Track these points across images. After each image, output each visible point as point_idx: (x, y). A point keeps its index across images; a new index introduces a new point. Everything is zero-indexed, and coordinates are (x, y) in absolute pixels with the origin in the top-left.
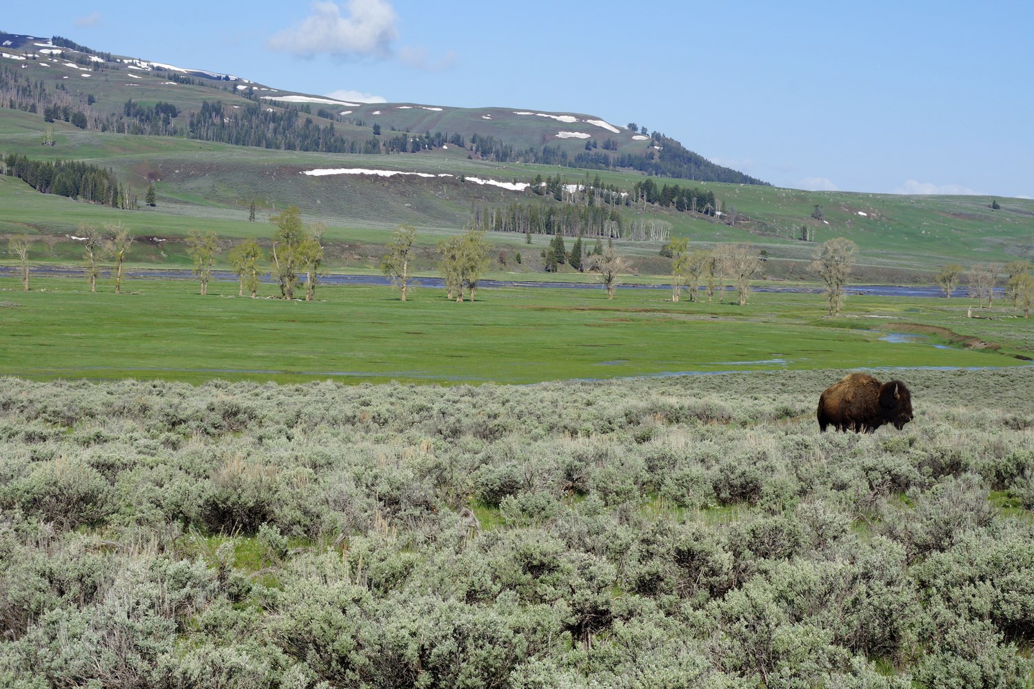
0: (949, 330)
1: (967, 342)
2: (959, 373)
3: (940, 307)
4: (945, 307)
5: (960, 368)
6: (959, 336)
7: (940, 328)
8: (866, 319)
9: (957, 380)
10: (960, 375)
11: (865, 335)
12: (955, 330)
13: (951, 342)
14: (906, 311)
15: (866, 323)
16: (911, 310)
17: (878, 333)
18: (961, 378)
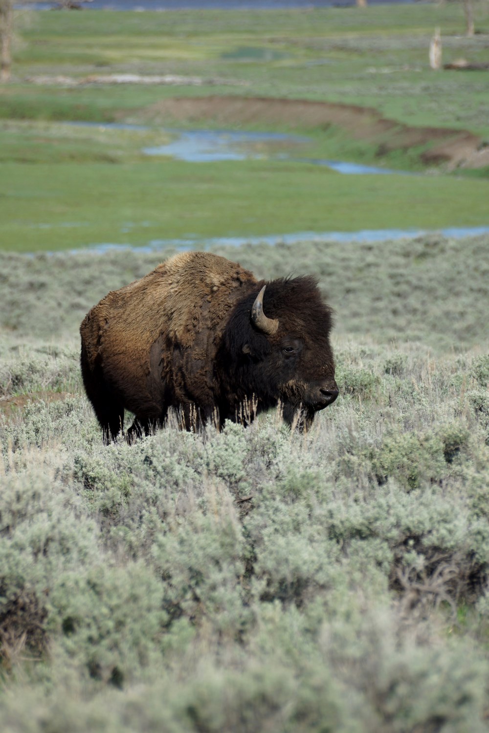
0: (373, 112)
1: (435, 146)
2: (420, 248)
3: (337, 38)
4: (351, 38)
5: (421, 234)
6: (407, 130)
7: (343, 106)
8: (98, 88)
9: (415, 271)
10: (423, 256)
11: (102, 139)
12: (392, 112)
13: (382, 152)
14: (225, 55)
15: (103, 102)
16: (243, 52)
17: (143, 132)
18: (427, 264)
